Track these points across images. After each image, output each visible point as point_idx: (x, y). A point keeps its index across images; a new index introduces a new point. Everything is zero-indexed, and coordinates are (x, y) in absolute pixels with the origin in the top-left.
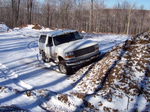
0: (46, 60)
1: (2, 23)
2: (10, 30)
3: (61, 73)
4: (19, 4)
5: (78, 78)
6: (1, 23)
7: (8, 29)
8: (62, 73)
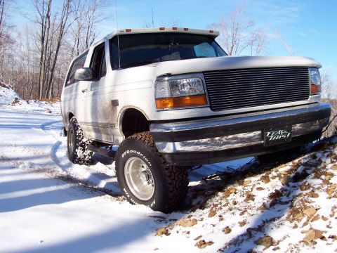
0: (79, 152)
1: (7, 85)
2: (20, 101)
3: (129, 200)
4: (57, 53)
5: (228, 230)
6: (4, 86)
7: (16, 99)
8: (133, 200)
